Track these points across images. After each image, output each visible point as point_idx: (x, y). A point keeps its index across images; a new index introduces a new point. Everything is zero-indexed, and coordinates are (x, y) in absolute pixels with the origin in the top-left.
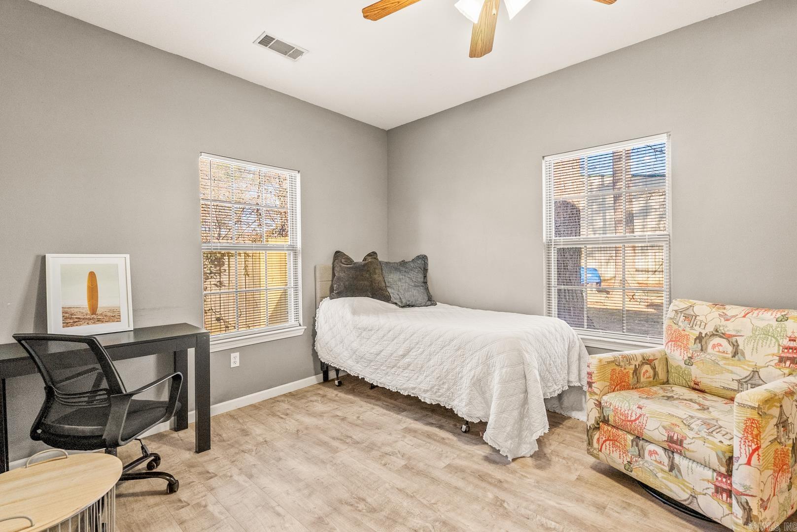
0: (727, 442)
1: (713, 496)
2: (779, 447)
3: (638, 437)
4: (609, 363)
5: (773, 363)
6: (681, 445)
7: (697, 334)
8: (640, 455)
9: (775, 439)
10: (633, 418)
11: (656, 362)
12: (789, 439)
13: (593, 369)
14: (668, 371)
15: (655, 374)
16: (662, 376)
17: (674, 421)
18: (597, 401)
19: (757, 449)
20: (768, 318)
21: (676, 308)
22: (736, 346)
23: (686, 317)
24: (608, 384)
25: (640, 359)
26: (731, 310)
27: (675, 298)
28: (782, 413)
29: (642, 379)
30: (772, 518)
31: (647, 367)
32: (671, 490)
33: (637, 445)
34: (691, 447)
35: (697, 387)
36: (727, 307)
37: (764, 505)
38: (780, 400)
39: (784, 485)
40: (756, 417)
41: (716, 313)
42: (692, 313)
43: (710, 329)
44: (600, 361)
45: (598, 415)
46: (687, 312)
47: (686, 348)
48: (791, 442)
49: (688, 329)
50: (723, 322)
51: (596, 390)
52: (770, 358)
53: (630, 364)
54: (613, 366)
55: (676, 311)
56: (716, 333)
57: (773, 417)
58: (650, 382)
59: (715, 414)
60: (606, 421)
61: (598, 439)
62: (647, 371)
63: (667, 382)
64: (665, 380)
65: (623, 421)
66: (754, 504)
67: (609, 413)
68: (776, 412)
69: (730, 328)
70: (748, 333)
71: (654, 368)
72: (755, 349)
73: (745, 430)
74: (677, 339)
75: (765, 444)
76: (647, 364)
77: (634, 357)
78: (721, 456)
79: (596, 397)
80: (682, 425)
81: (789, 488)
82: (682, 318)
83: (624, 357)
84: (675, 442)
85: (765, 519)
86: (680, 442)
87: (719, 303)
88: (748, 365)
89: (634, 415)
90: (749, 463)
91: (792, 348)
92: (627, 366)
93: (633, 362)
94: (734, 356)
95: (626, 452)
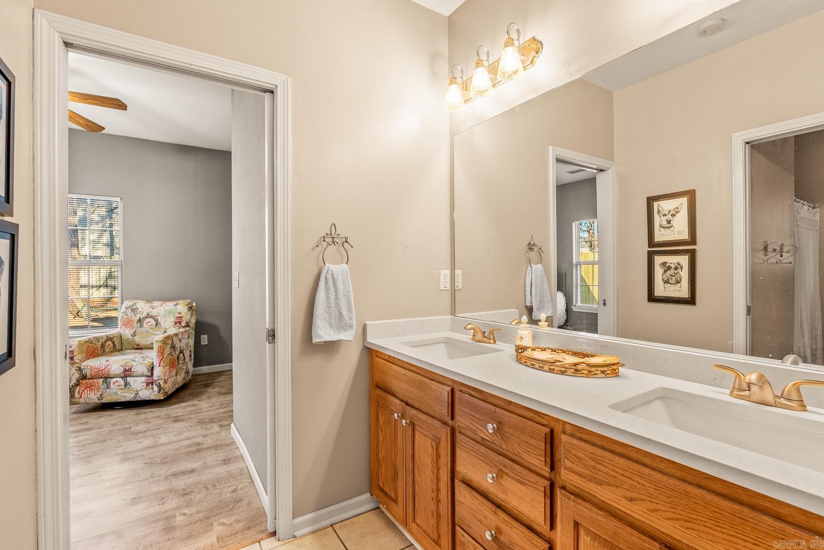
0: (151, 361)
1: (145, 389)
2: (172, 357)
3: (106, 378)
4: (85, 342)
5: (172, 326)
6: (131, 371)
7: (138, 318)
8: (108, 387)
9: (170, 354)
10: (103, 368)
11: (115, 339)
12: (176, 354)
13: (74, 348)
14: (122, 344)
15: (114, 346)
16: (118, 347)
17: (127, 361)
18: (78, 367)
19: (162, 358)
20: (170, 305)
21: (126, 306)
22: (157, 321)
23: (133, 310)
24: (85, 355)
25: (105, 338)
26: (155, 304)
27: (126, 300)
28: (172, 343)
29: (107, 350)
30: (169, 388)
31: (109, 343)
32: (125, 397)
33: (106, 383)
34: (135, 370)
35: (138, 347)
36: (153, 302)
37: (165, 382)
38: (172, 337)
39: (174, 374)
40: (162, 345)
41: (148, 306)
42: (135, 307)
43: (145, 315)
44: (80, 341)
45: (78, 376)
46: (133, 307)
47: (132, 328)
48: (177, 355)
49: (133, 317)
50: (151, 310)
51: (77, 361)
52: (171, 323)
53: (99, 341)
54: (88, 344)
55: (126, 308)
56: (148, 316)
57: (169, 344)
58: (111, 351)
59: (145, 353)
60: (84, 377)
61: (79, 392)
62: (109, 345)
63: (122, 350)
64: (120, 349)
65: (97, 372)
66: (161, 382)
67: (88, 372)
68: (170, 342)
69: (154, 312)
70: (162, 313)
71: (113, 343)
72: (165, 321)
73: (158, 352)
74: (127, 323)
75: (165, 355)
76: (109, 340)
77: (101, 337)
78: (149, 368)
79: (77, 365)
80: (131, 362)
81: (176, 375)
82: (130, 311)
83: (94, 338)
84: (128, 371)
85: (166, 388)
86: (130, 370)
87: (149, 300)
88: (162, 329)
89: (104, 366)
90: (160, 366)
91: (179, 317)
92: (97, 343)
93: (101, 340)
94: (156, 326)
95: (98, 389)
